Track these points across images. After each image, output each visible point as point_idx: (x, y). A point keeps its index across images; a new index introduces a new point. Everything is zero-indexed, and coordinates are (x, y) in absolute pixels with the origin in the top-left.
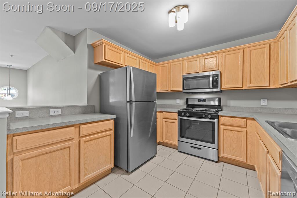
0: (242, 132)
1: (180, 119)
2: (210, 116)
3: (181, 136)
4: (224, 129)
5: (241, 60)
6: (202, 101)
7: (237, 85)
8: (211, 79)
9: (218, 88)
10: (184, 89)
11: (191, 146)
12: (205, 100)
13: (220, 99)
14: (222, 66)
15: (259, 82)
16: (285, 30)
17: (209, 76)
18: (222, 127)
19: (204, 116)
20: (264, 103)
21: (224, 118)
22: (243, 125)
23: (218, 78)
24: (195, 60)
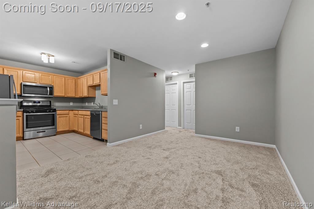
0: (67, 117)
1: (26, 115)
2: (51, 111)
3: (27, 128)
4: (59, 117)
5: (64, 82)
6: (37, 103)
7: (62, 94)
8: (48, 89)
9: (52, 95)
10: (24, 93)
11: (37, 132)
12: (40, 102)
13: (50, 102)
14: (53, 82)
15: (71, 94)
16: (82, 78)
17: (46, 87)
18: (58, 116)
19: (48, 111)
20: (71, 104)
21: (59, 111)
22: (68, 113)
23: (52, 89)
24: (33, 73)
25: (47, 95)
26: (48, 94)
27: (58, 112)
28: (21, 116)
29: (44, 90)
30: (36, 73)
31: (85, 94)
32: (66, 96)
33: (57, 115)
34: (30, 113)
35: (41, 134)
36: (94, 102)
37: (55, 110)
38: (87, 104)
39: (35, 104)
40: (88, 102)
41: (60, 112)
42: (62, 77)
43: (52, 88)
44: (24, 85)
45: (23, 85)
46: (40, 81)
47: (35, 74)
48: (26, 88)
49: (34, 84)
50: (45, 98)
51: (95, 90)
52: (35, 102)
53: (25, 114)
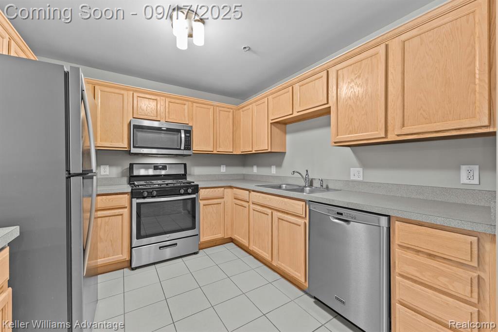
0: (220, 203)
1: (138, 204)
2: (190, 191)
3: (139, 237)
4: (204, 205)
5: (211, 118)
6: (160, 169)
7: (208, 148)
8: (183, 135)
9: (190, 149)
10: (134, 147)
11: (160, 248)
12: (166, 167)
13: (185, 165)
14: (192, 119)
15: (225, 148)
16: (251, 104)
17: (179, 131)
18: (202, 203)
19: (182, 191)
20: (223, 169)
21: (204, 190)
22: (221, 195)
23: (190, 136)
24: (153, 97)
25: (180, 149)
26: (183, 147)
27: (202, 193)
28: (126, 206)
29: (175, 137)
30: (158, 98)
31: (263, 145)
32: (215, 152)
33: (201, 200)
34: (144, 198)
35: (168, 253)
36: (279, 165)
37: (196, 189)
38: (255, 170)
39: (158, 172)
40: (258, 166)
41: (206, 193)
42: (209, 107)
43: (188, 132)
44: (135, 127)
45: (134, 125)
46: (167, 115)
47: (156, 100)
48: (140, 135)
49: (156, 124)
50: (176, 155)
51: (285, 133)
52: (156, 167)
53: (135, 201)
